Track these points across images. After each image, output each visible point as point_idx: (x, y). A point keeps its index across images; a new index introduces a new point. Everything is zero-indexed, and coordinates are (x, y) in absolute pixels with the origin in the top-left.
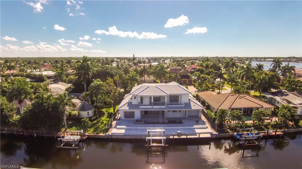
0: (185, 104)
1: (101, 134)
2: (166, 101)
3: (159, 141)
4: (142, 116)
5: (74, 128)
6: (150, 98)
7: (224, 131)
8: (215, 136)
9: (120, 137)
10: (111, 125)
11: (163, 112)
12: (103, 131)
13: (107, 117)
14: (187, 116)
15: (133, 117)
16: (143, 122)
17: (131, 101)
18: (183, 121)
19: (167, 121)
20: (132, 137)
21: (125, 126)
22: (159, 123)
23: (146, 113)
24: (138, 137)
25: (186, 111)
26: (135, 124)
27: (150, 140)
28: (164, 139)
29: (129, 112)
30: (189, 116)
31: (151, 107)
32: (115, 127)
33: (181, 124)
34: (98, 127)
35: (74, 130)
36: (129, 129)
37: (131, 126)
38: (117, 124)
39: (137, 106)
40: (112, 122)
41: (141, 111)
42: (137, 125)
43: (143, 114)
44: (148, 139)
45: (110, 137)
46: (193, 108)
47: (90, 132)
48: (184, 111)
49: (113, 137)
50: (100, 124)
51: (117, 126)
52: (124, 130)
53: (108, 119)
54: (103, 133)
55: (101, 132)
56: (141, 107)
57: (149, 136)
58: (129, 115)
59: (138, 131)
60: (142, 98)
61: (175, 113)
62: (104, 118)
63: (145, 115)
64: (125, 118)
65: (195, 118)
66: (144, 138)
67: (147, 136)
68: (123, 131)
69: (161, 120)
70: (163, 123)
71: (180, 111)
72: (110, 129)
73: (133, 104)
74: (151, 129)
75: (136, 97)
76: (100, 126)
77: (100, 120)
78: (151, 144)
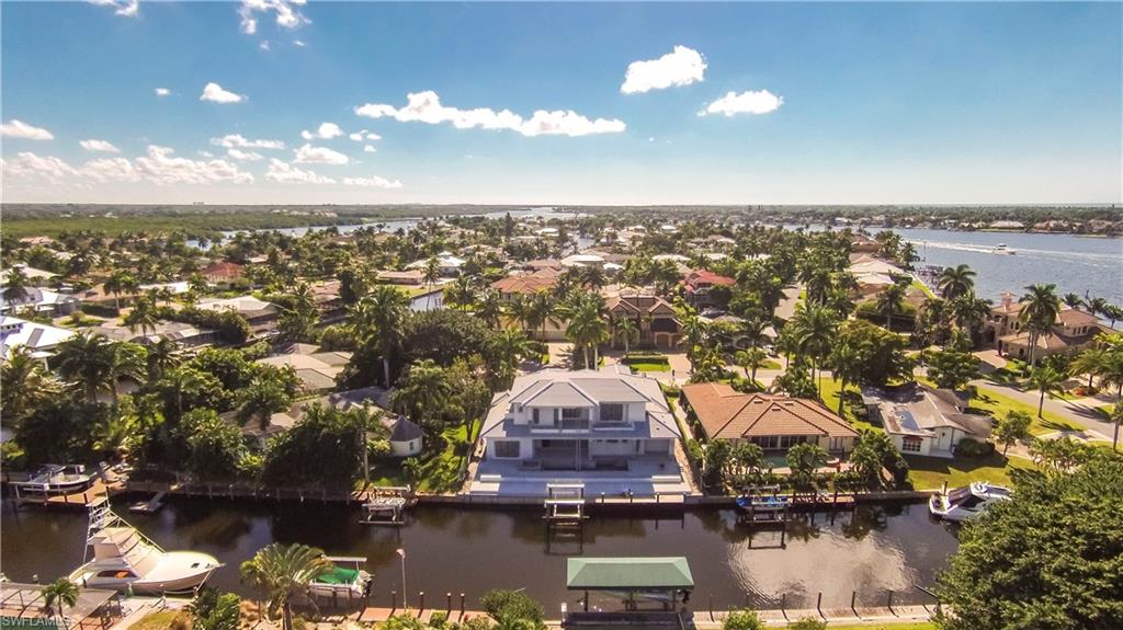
0: (636, 423)
1: (447, 494)
2: (591, 418)
3: (572, 508)
4: (537, 450)
5: (384, 480)
6: (556, 410)
7: (718, 491)
8: (696, 502)
9: (488, 500)
10: (467, 472)
11: (585, 443)
12: (452, 487)
13: (455, 454)
14: (642, 451)
15: (517, 454)
16: (539, 467)
17: (510, 417)
18: (631, 464)
19: (593, 464)
20: (515, 501)
21: (499, 476)
22: (574, 469)
23: (545, 445)
24: (527, 501)
25: (638, 442)
26: (521, 470)
27: (552, 506)
28: (581, 505)
29: (508, 442)
30: (646, 452)
31: (556, 431)
32: (477, 478)
33: (624, 473)
34: (439, 478)
35: (385, 485)
36: (510, 483)
37: (511, 476)
38: (480, 471)
39: (524, 430)
40: (467, 466)
41: (535, 441)
42: (526, 473)
43: (540, 445)
44: (548, 505)
45: (467, 500)
46: (654, 434)
47: (423, 490)
48: (632, 441)
49: (474, 500)
50: (441, 470)
51: (482, 476)
52: (498, 485)
53: (457, 458)
54: (452, 492)
55: (446, 489)
56: (534, 431)
57: (551, 497)
58: (506, 450)
59: (527, 487)
60: (536, 411)
61: (614, 445)
62: (447, 455)
63: (545, 449)
64: (497, 455)
65: (660, 458)
66: (540, 501)
67: (546, 498)
68: (495, 487)
69: (579, 462)
70: (584, 468)
71: (625, 441)
72: (467, 483)
73: (516, 423)
74: (554, 483)
75: (524, 409)
76: (443, 476)
77: (438, 461)
78: (555, 515)
